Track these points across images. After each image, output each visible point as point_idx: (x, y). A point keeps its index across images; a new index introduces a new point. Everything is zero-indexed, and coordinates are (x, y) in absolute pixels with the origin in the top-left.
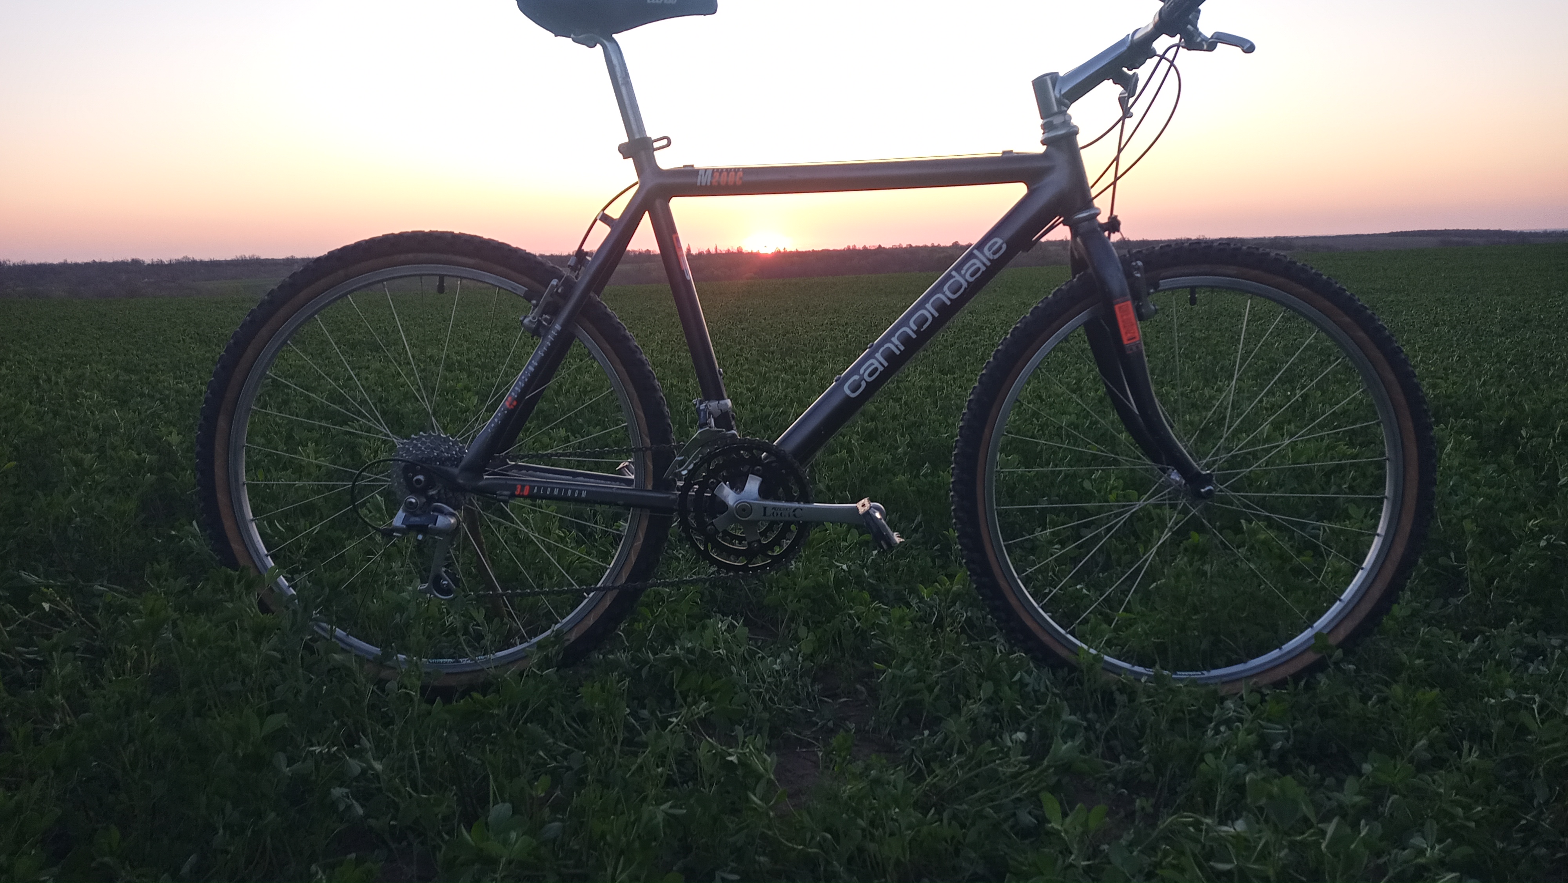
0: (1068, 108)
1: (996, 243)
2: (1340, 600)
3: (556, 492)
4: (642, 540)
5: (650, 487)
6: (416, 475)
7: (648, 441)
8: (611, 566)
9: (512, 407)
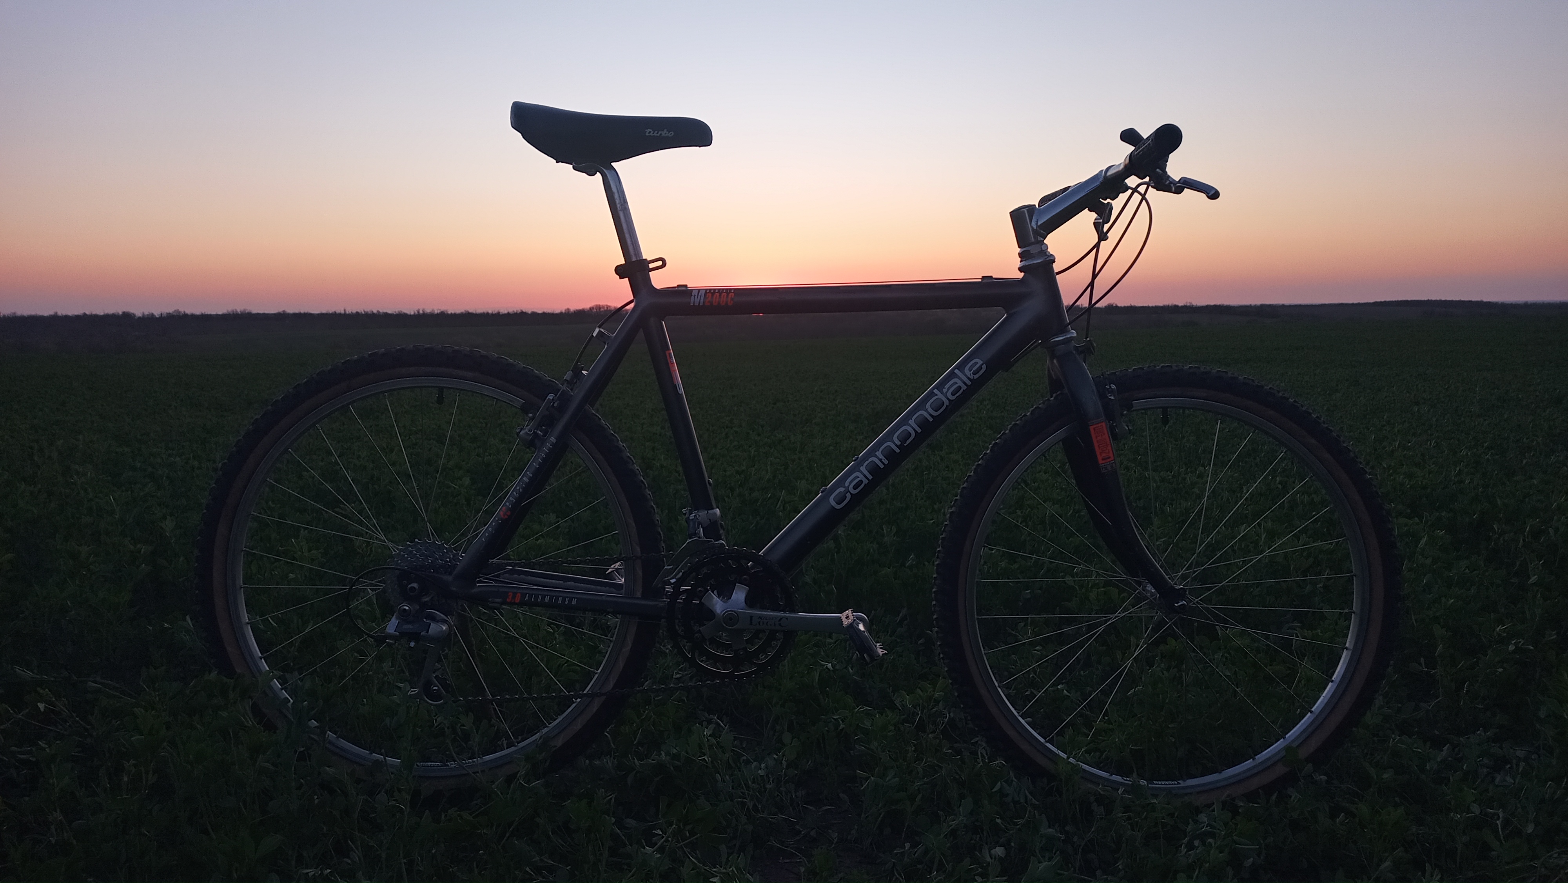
0: (1045, 239)
1: (976, 363)
2: (1311, 712)
3: (547, 599)
4: (630, 645)
5: (639, 595)
6: (410, 584)
7: (639, 549)
8: (599, 671)
9: (506, 517)
